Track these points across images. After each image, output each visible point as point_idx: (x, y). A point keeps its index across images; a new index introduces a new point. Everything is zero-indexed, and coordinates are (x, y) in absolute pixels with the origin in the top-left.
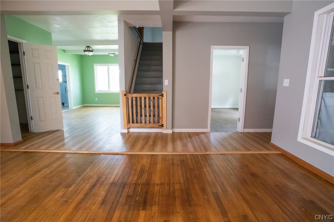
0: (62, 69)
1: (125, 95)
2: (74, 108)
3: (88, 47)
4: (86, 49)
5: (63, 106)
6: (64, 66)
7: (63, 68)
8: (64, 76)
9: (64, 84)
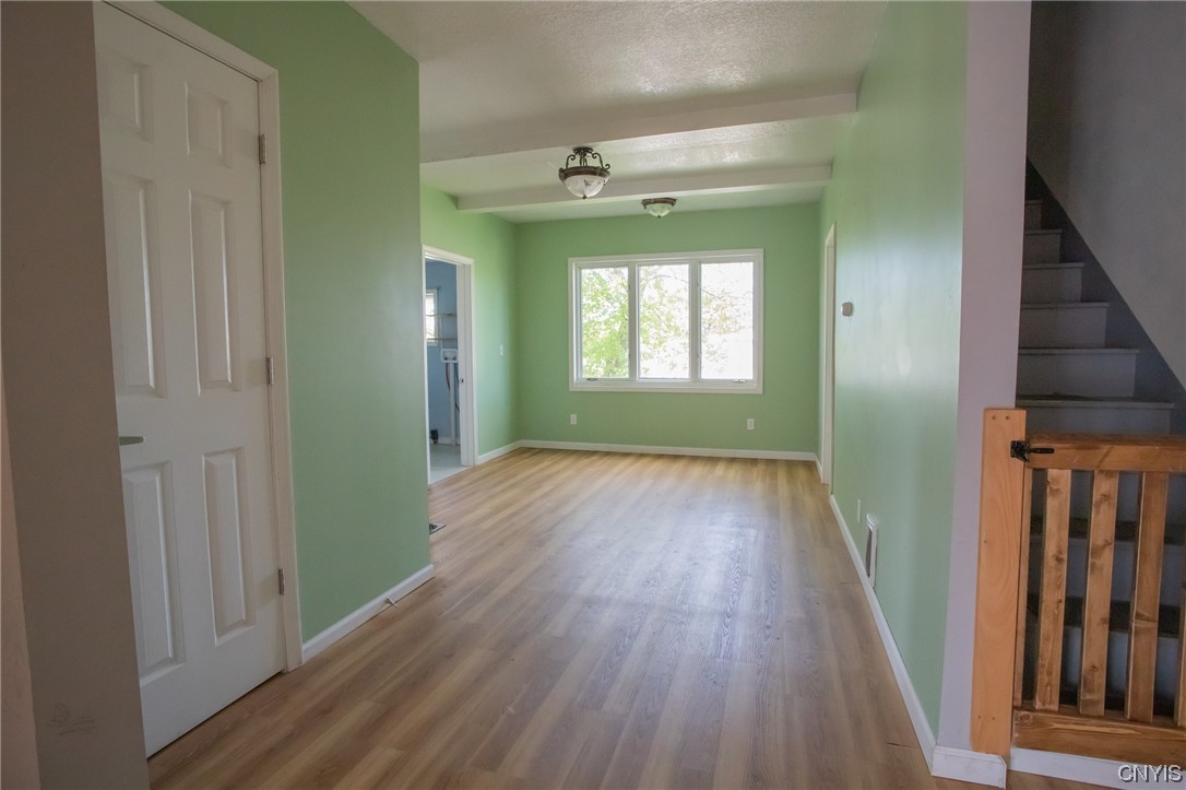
0: (438, 289)
1: (1019, 450)
2: (482, 459)
3: (582, 151)
4: (576, 163)
5: (435, 443)
6: (452, 268)
7: (443, 278)
8: (448, 315)
9: (443, 350)
